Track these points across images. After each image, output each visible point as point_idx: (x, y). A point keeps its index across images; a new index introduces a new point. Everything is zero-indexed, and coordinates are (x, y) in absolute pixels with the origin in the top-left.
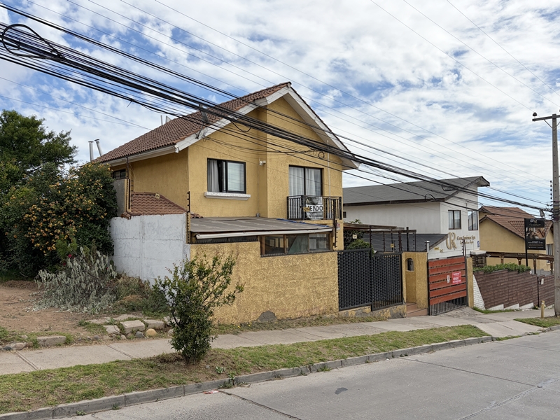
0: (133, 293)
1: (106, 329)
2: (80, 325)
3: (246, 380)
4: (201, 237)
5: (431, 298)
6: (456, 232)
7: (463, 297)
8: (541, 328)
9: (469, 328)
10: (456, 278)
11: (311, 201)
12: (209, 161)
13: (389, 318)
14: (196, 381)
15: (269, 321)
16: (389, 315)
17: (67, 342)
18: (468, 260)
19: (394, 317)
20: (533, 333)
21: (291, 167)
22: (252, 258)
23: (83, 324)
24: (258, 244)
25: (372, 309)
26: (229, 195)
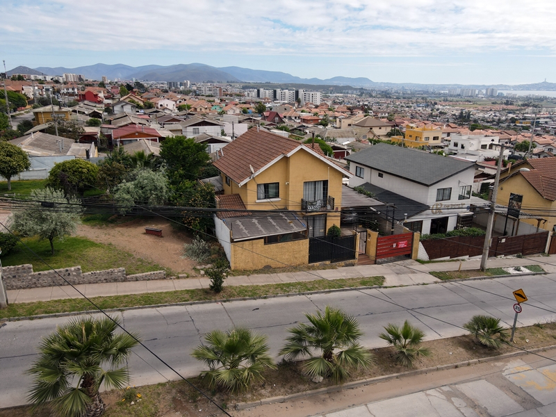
0: (215, 254)
1: (200, 272)
2: (193, 269)
3: (232, 300)
4: (235, 240)
5: (377, 256)
6: (444, 203)
7: (408, 254)
8: (439, 280)
9: (377, 278)
10: (402, 245)
11: (312, 204)
12: (258, 185)
13: (343, 266)
14: (215, 299)
15: (267, 269)
16: (343, 264)
17: (187, 277)
18: (415, 233)
19: (347, 265)
20: (424, 284)
21: (305, 183)
22: (259, 246)
23: (195, 269)
24: (263, 240)
25: (331, 262)
26: (268, 200)
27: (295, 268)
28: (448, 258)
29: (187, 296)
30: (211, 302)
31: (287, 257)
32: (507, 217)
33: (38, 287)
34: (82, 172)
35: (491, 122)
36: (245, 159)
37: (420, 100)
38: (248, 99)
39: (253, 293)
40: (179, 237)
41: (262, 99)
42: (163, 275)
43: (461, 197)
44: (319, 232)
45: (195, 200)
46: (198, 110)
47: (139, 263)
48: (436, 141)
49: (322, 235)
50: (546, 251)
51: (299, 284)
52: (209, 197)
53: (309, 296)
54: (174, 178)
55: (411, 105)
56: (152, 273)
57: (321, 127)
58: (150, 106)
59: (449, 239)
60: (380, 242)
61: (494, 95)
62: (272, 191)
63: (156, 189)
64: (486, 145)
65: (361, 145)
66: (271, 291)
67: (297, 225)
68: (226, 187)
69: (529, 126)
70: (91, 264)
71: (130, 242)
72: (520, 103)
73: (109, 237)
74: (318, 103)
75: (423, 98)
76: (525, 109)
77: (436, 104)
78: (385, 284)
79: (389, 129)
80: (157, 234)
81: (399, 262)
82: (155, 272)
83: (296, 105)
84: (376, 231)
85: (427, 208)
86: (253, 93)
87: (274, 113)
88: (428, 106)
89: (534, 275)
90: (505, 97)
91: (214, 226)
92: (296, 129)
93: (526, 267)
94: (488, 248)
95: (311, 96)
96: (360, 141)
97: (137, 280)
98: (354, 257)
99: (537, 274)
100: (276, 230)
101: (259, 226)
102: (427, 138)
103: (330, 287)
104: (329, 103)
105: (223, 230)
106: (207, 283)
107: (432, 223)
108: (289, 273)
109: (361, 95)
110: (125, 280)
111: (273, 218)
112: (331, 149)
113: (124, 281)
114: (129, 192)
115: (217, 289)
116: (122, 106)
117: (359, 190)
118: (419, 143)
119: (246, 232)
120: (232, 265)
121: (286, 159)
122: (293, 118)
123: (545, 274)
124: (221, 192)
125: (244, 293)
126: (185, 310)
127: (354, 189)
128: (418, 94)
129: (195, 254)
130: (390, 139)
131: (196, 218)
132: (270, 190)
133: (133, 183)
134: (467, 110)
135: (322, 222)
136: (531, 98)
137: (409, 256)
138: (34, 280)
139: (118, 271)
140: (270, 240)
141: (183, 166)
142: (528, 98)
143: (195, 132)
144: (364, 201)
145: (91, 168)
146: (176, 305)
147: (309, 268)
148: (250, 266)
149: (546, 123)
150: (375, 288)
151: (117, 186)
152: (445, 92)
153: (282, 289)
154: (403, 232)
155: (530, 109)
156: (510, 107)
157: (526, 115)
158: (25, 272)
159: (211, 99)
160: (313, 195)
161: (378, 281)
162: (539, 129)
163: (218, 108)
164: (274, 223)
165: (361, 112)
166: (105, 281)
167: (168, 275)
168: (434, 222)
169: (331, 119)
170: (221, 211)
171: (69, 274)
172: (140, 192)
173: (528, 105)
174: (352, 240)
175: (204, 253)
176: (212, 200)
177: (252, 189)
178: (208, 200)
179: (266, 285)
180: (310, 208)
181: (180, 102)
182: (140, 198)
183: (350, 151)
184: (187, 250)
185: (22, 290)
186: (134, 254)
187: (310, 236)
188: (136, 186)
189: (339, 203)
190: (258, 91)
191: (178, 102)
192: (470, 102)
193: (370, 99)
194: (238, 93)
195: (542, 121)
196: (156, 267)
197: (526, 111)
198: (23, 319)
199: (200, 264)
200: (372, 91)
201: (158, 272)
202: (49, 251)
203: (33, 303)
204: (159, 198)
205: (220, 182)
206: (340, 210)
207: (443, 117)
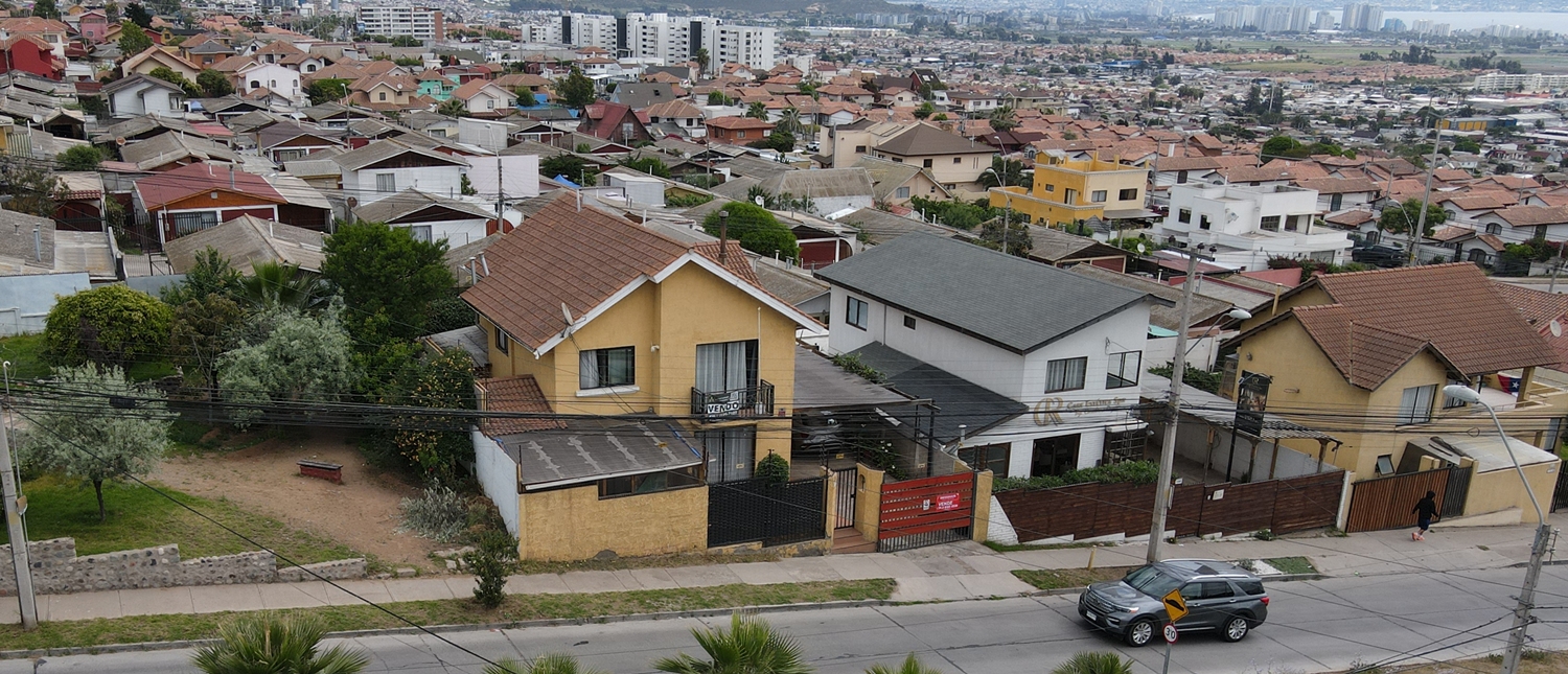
0: (480, 522)
1: (446, 563)
2: (429, 557)
3: (526, 625)
4: (529, 488)
5: (882, 531)
6: (1065, 396)
7: (962, 528)
8: (1034, 590)
9: (876, 584)
10: (947, 503)
11: (717, 399)
12: (583, 353)
13: (794, 556)
14: (487, 622)
15: (607, 560)
16: (796, 551)
17: (417, 575)
18: (980, 475)
19: (804, 554)
20: (993, 598)
21: (701, 347)
22: (587, 501)
23: (432, 556)
24: (595, 488)
25: (765, 545)
26: (608, 391)
27: (675, 559)
28: (1070, 538)
29: (422, 615)
30: (477, 629)
31: (653, 530)
32: (1234, 434)
33: (87, 590)
34: (131, 321)
35: (1352, 124)
36: (548, 287)
37: (1117, 48)
38: (530, 50)
39: (576, 611)
40: (384, 485)
41: (580, 50)
42: (360, 568)
43: (1115, 381)
44: (737, 469)
45: (425, 391)
46: (375, 98)
47: (302, 542)
48: (1128, 205)
49: (744, 476)
50: (1341, 522)
51: (684, 592)
52: (459, 382)
53: (705, 619)
54: (364, 336)
55: (1084, 63)
56: (336, 563)
57: (769, 155)
58: (216, 87)
59: (1070, 489)
60: (888, 497)
61: (1372, 27)
62: (616, 365)
63: (322, 363)
64: (1278, 218)
65: (887, 220)
66: (615, 606)
67: (678, 452)
68: (497, 356)
69: (1481, 139)
70: (193, 543)
71: (266, 495)
72: (1456, 58)
73: (215, 483)
74: (768, 65)
75: (1126, 41)
76: (1471, 79)
77: (1169, 59)
78: (895, 597)
79: (985, 163)
80: (331, 476)
81: (939, 548)
82: (343, 562)
83: (693, 73)
84: (880, 468)
85: (1022, 409)
86: (549, 29)
87: (620, 108)
88: (1142, 66)
89: (1286, 580)
90: (1408, 36)
91: (471, 455)
92: (688, 165)
93: (1270, 561)
94: (1164, 512)
95: (742, 39)
96: (884, 207)
97: (302, 580)
98: (822, 534)
99: (1293, 579)
100: (626, 464)
101: (586, 455)
102: (1101, 195)
103: (758, 600)
104: (804, 64)
105: (496, 466)
106: (467, 587)
107: (1035, 450)
108: (660, 570)
109: (914, 31)
110: (275, 579)
111: (618, 432)
112: (791, 236)
113: (273, 581)
114: (254, 372)
115: (489, 600)
116: (141, 95)
117: (848, 365)
118: (1073, 210)
119: (555, 468)
120: (522, 549)
121: (651, 289)
122: (683, 124)
123: (1317, 577)
124: (486, 371)
125: (550, 611)
126: (421, 643)
127: (836, 361)
128: (1113, 25)
129: (431, 521)
130: (984, 195)
131: (428, 434)
132: (613, 365)
133: (263, 347)
134: (1275, 80)
135: (744, 444)
136: (1495, 39)
137: (965, 532)
138: (79, 575)
139: (259, 559)
140: (612, 489)
141: (386, 302)
142: (1486, 38)
143: (384, 185)
144: (856, 391)
145: (150, 308)
146: (400, 632)
147: (708, 559)
148: (564, 552)
149: (1539, 125)
150: (869, 604)
151: (223, 357)
152: (1204, 17)
153: (642, 603)
154: (953, 470)
155: (1490, 78)
156: (1422, 71)
157: (1475, 99)
158: (59, 556)
159: (410, 53)
160: (722, 378)
161: (880, 591)
162: (1512, 147)
163: (436, 89)
164: (621, 448)
165: (907, 96)
166: (230, 581)
167: (372, 571)
168: (1041, 446)
169: (805, 121)
170: (490, 416)
171: (154, 563)
172: (284, 370)
173: (1480, 64)
174: (817, 489)
175: (451, 520)
176: (468, 389)
177: (568, 363)
178: (459, 391)
179: (604, 594)
180: (712, 410)
181: (311, 68)
182: (282, 385)
183: (852, 241)
184: (410, 514)
185: (52, 596)
186: (285, 521)
187: (713, 476)
188: (273, 356)
189: (786, 397)
190: (567, 22)
191: (304, 69)
192: (1287, 53)
193: (946, 45)
194: (495, 25)
195: (1524, 119)
196: (341, 552)
197: (1478, 82)
198: (76, 652)
199: (444, 545)
200: (955, 14)
201: (350, 561)
202: (90, 513)
203: (88, 621)
204: (329, 387)
205: (481, 341)
206: (789, 413)
207: (1191, 105)
